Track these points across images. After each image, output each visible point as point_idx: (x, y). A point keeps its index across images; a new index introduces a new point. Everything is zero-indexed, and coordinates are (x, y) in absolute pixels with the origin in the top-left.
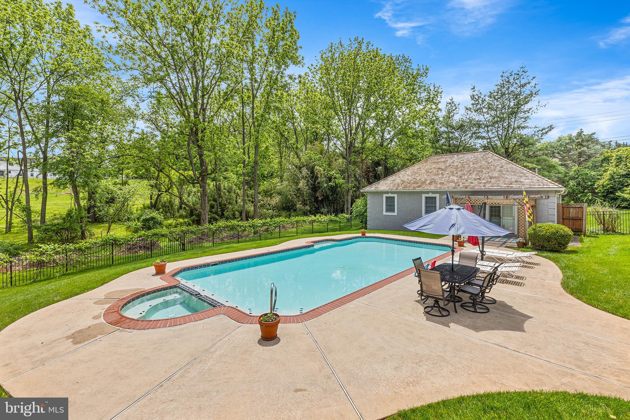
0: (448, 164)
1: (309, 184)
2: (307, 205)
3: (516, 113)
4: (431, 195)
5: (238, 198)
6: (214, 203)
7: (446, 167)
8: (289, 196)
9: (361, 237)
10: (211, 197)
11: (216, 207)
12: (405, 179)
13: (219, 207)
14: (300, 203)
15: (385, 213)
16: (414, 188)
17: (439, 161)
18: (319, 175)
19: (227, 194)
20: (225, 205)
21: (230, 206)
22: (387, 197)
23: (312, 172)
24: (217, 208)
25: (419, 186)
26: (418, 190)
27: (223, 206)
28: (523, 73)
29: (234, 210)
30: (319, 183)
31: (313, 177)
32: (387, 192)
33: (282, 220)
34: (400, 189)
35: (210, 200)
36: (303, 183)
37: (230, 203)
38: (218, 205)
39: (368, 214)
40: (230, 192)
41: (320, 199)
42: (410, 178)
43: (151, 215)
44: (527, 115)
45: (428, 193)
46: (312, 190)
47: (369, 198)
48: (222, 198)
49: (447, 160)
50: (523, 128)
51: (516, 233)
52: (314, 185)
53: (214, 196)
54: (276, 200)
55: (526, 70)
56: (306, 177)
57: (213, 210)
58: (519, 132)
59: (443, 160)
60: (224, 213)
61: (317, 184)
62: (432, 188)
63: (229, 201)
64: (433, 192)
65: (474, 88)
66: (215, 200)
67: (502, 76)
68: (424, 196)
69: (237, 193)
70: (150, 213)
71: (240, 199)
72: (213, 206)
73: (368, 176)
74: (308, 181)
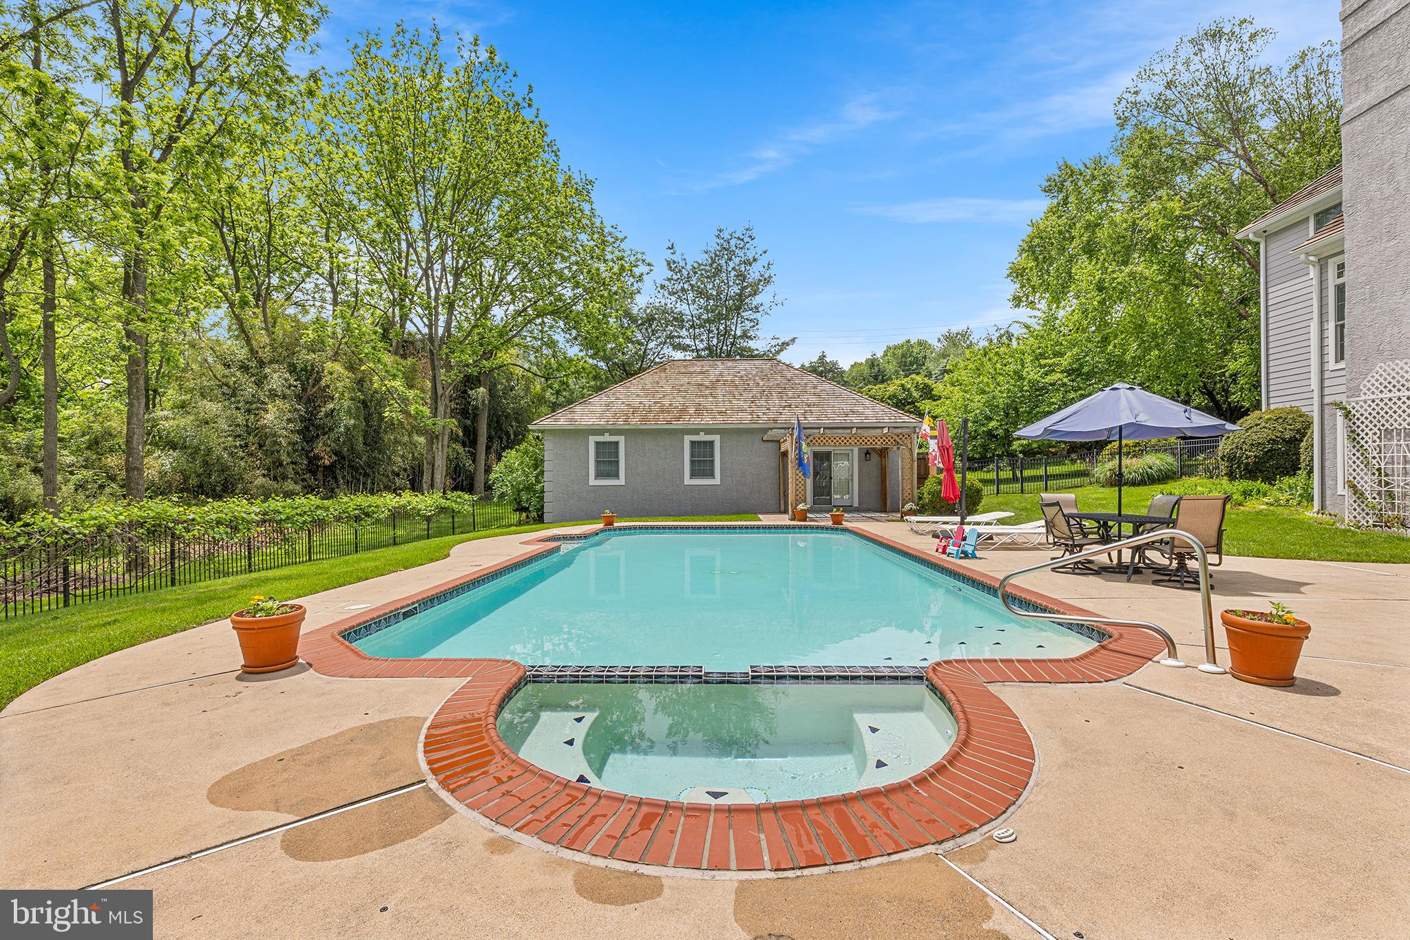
2: (286, 479)
3: (739, 309)
4: (702, 437)
9: (602, 531)
12: (635, 402)
14: (260, 472)
15: (593, 481)
16: (669, 423)
17: (690, 370)
22: (597, 444)
25: (678, 419)
26: (677, 425)
32: (601, 432)
34: (635, 421)
39: (547, 487)
41: (326, 463)
42: (646, 402)
44: (755, 315)
45: (696, 432)
47: (548, 445)
49: (707, 371)
51: (856, 504)
52: (308, 420)
55: (753, 234)
58: (745, 344)
59: (698, 369)
61: (327, 415)
62: (707, 420)
64: (708, 431)
67: (718, 237)
68: (688, 439)
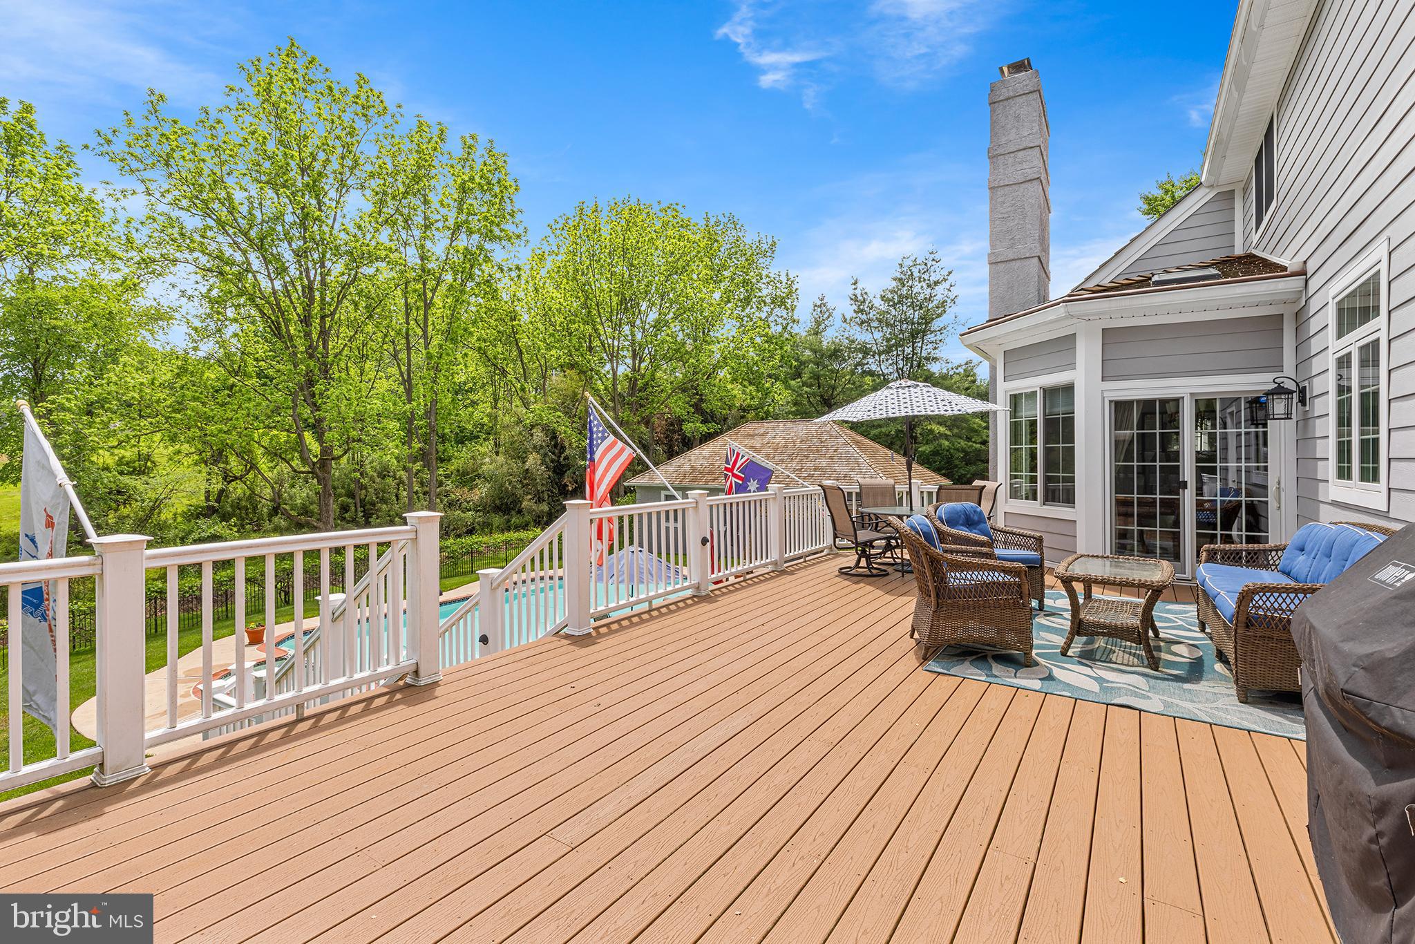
0: (766, 441)
1: (547, 460)
2: (544, 500)
3: (924, 332)
5: (401, 488)
6: (350, 501)
7: (763, 445)
8: (507, 485)
10: (343, 487)
11: (353, 508)
12: (698, 464)
13: (359, 509)
14: (530, 497)
16: (707, 483)
17: (757, 432)
18: (567, 444)
19: (378, 480)
20: (373, 504)
21: (384, 507)
23: (554, 437)
24: (356, 511)
25: (715, 479)
26: (711, 485)
27: (368, 507)
28: (934, 263)
29: (391, 513)
30: (566, 458)
31: (556, 446)
32: (667, 488)
33: (476, 540)
34: (686, 483)
35: (340, 495)
36: (534, 459)
37: (384, 501)
38: (359, 505)
40: (385, 476)
41: (570, 489)
42: (705, 463)
43: (212, 531)
44: (939, 337)
46: (554, 472)
48: (366, 488)
49: (768, 433)
50: (935, 359)
52: (558, 461)
53: (349, 485)
54: (481, 492)
55: (937, 257)
56: (541, 447)
57: (347, 515)
59: (762, 431)
60: (370, 520)
61: (564, 460)
63: (383, 496)
65: (855, 284)
66: (351, 495)
67: (901, 265)
69: (400, 478)
70: (209, 527)
71: (405, 490)
72: (348, 506)
73: (671, 440)
74: (545, 455)
